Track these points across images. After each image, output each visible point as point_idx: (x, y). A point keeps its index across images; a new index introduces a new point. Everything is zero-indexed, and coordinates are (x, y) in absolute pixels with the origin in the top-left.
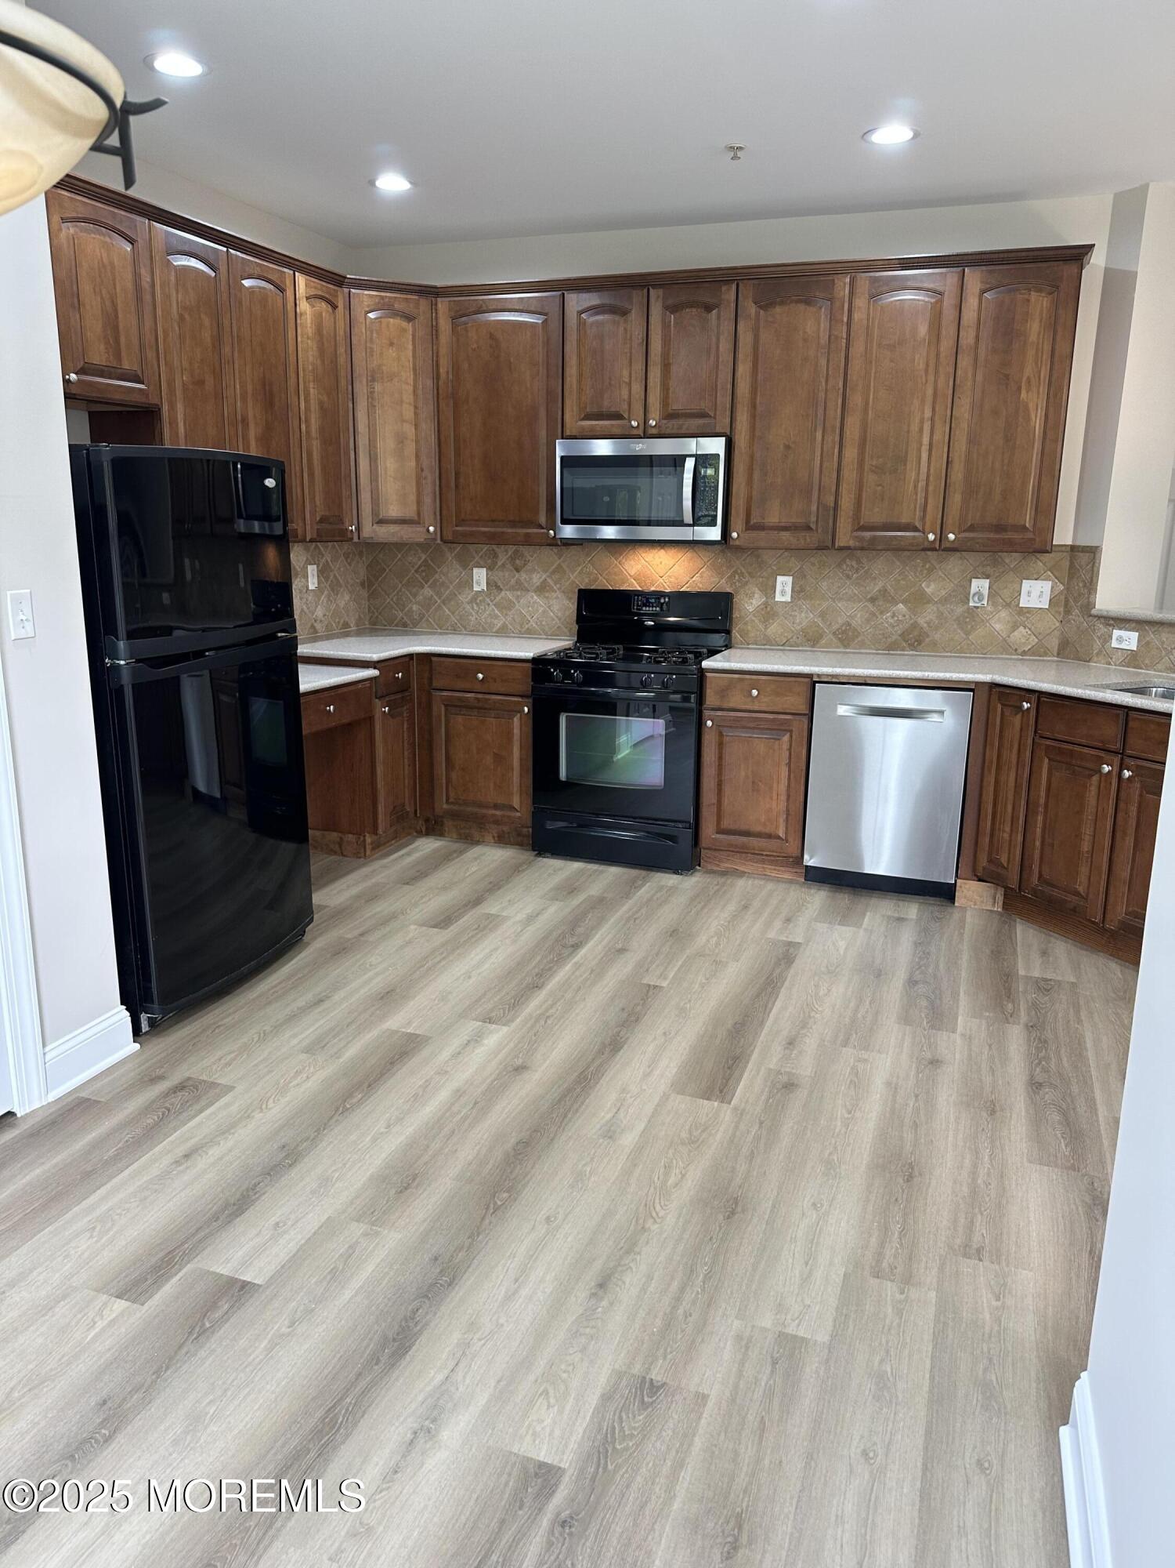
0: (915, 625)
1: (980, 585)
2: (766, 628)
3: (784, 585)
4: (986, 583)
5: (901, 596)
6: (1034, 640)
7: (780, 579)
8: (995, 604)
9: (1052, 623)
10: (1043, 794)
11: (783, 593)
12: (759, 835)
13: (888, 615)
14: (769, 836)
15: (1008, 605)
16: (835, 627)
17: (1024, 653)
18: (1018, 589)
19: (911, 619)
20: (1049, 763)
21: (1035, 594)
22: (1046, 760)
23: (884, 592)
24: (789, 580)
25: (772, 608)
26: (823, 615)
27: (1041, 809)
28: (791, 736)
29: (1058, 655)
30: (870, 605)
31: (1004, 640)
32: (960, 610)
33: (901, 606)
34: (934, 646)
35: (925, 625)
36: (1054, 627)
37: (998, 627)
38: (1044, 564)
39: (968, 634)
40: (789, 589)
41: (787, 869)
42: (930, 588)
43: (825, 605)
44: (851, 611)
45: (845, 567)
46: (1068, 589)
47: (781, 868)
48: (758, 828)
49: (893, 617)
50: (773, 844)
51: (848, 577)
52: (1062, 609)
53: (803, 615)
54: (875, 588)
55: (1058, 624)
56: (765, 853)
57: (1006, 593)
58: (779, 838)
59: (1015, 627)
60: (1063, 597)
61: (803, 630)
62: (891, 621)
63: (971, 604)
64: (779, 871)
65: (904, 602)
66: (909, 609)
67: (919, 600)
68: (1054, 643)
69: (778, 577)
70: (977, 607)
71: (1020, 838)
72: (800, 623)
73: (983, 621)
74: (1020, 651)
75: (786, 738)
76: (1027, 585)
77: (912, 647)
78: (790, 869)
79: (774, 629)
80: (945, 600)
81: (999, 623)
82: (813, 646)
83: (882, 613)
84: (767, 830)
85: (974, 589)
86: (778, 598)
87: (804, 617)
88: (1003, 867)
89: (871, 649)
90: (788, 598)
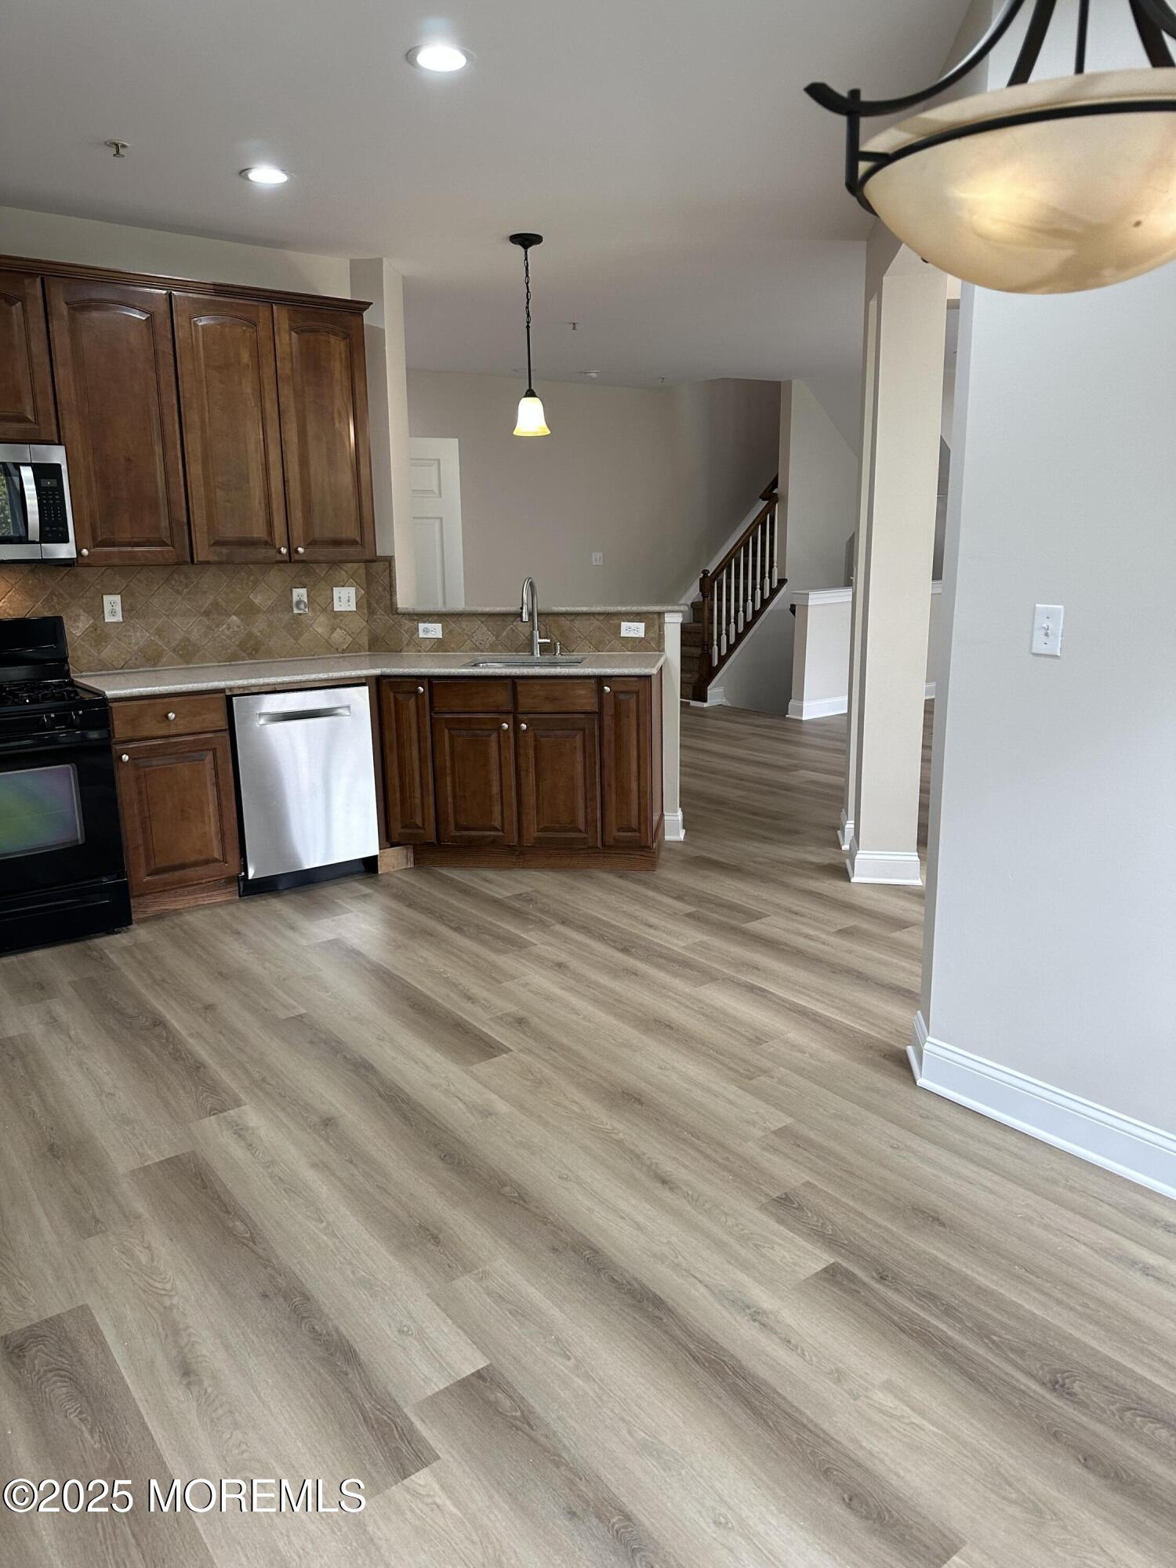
0: (250, 635)
1: (300, 594)
2: (99, 652)
3: (113, 607)
4: (303, 592)
5: (233, 608)
6: (349, 639)
7: (107, 599)
8: (314, 610)
9: (360, 623)
10: (448, 759)
11: (113, 613)
12: (195, 864)
13: (224, 627)
14: (206, 862)
15: (324, 610)
16: (173, 644)
17: (344, 651)
18: (330, 595)
19: (245, 629)
20: (449, 732)
21: (345, 600)
22: (447, 731)
23: (216, 604)
24: (117, 598)
25: (102, 630)
26: (159, 632)
27: (448, 771)
28: (215, 755)
29: (370, 649)
30: (205, 619)
31: (327, 641)
32: (286, 617)
33: (234, 618)
34: (270, 654)
35: (259, 634)
36: (362, 626)
37: (320, 630)
38: (346, 572)
39: (296, 639)
40: (118, 608)
41: (220, 892)
42: (258, 599)
43: (159, 622)
44: (187, 626)
45: (173, 582)
46: (368, 592)
47: (215, 893)
48: (193, 858)
49: (229, 629)
50: (212, 869)
51: (179, 592)
52: (366, 611)
53: (139, 634)
54: (207, 601)
55: (365, 623)
56: (204, 881)
57: (320, 600)
58: (216, 860)
59: (333, 630)
60: (365, 600)
61: (140, 650)
62: (228, 633)
63: (296, 611)
64: (211, 896)
65: (237, 614)
66: (242, 620)
67: (249, 611)
68: (364, 640)
69: (105, 597)
70: (300, 614)
71: (431, 799)
72: (137, 643)
73: (307, 626)
74: (340, 650)
75: (209, 757)
76: (337, 592)
77: (251, 656)
78: (224, 891)
79: (108, 652)
80: (271, 610)
81: (320, 627)
82: (154, 666)
83: (218, 626)
84: (203, 857)
85: (295, 598)
86: (108, 619)
87: (140, 637)
88: (418, 827)
89: (212, 662)
90: (119, 618)
